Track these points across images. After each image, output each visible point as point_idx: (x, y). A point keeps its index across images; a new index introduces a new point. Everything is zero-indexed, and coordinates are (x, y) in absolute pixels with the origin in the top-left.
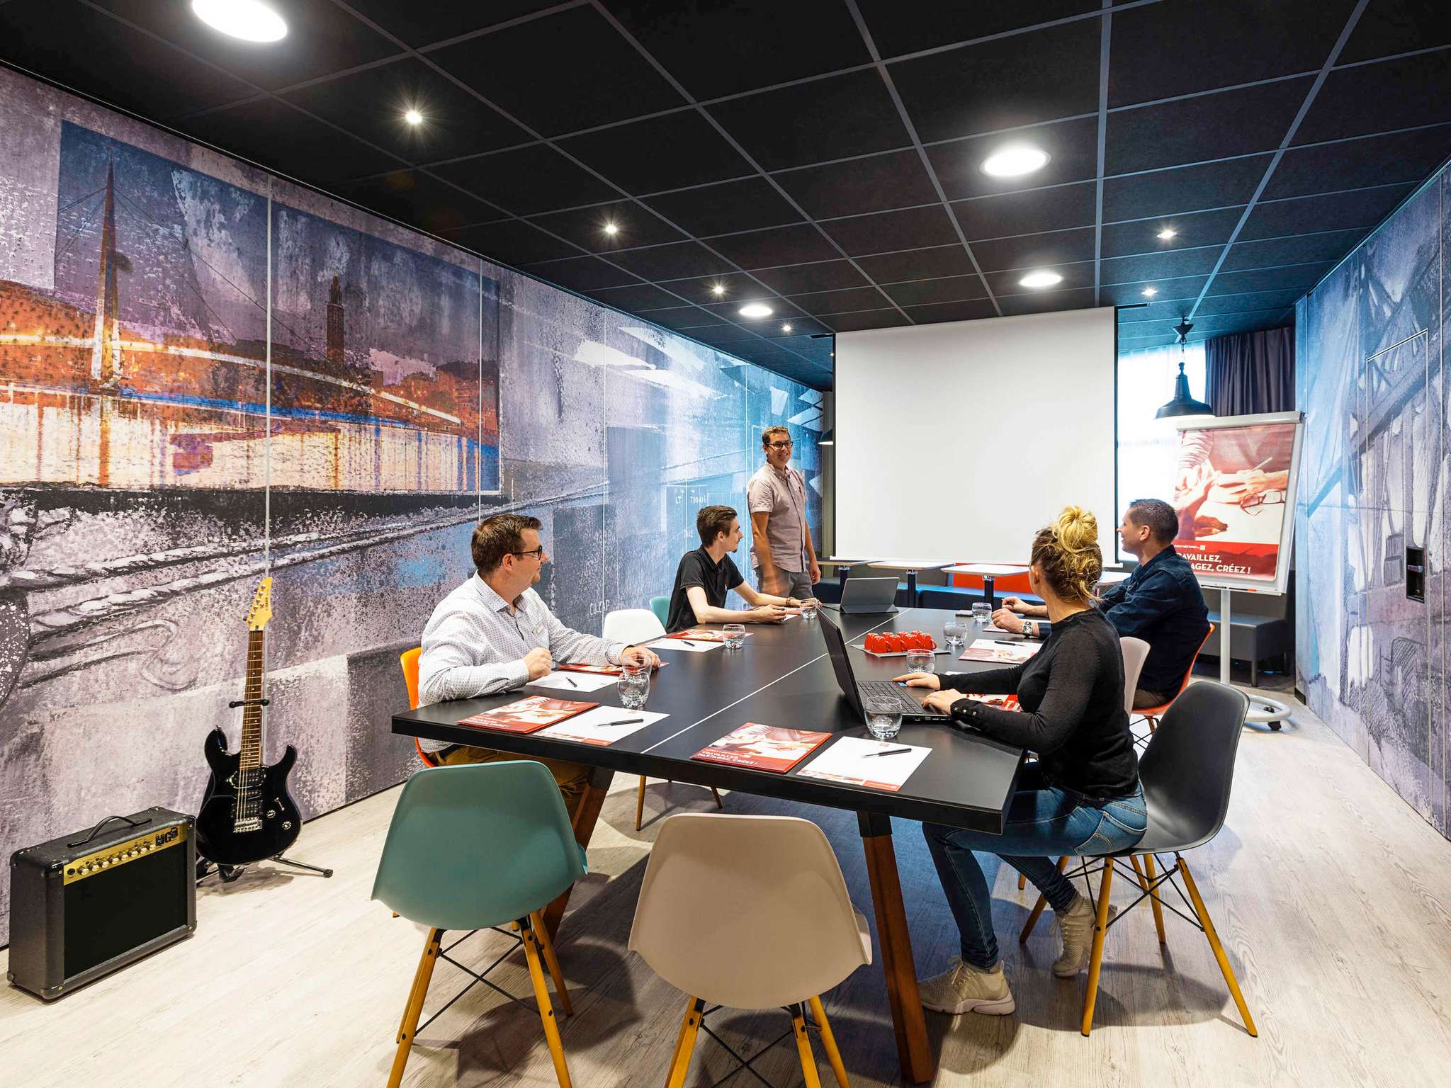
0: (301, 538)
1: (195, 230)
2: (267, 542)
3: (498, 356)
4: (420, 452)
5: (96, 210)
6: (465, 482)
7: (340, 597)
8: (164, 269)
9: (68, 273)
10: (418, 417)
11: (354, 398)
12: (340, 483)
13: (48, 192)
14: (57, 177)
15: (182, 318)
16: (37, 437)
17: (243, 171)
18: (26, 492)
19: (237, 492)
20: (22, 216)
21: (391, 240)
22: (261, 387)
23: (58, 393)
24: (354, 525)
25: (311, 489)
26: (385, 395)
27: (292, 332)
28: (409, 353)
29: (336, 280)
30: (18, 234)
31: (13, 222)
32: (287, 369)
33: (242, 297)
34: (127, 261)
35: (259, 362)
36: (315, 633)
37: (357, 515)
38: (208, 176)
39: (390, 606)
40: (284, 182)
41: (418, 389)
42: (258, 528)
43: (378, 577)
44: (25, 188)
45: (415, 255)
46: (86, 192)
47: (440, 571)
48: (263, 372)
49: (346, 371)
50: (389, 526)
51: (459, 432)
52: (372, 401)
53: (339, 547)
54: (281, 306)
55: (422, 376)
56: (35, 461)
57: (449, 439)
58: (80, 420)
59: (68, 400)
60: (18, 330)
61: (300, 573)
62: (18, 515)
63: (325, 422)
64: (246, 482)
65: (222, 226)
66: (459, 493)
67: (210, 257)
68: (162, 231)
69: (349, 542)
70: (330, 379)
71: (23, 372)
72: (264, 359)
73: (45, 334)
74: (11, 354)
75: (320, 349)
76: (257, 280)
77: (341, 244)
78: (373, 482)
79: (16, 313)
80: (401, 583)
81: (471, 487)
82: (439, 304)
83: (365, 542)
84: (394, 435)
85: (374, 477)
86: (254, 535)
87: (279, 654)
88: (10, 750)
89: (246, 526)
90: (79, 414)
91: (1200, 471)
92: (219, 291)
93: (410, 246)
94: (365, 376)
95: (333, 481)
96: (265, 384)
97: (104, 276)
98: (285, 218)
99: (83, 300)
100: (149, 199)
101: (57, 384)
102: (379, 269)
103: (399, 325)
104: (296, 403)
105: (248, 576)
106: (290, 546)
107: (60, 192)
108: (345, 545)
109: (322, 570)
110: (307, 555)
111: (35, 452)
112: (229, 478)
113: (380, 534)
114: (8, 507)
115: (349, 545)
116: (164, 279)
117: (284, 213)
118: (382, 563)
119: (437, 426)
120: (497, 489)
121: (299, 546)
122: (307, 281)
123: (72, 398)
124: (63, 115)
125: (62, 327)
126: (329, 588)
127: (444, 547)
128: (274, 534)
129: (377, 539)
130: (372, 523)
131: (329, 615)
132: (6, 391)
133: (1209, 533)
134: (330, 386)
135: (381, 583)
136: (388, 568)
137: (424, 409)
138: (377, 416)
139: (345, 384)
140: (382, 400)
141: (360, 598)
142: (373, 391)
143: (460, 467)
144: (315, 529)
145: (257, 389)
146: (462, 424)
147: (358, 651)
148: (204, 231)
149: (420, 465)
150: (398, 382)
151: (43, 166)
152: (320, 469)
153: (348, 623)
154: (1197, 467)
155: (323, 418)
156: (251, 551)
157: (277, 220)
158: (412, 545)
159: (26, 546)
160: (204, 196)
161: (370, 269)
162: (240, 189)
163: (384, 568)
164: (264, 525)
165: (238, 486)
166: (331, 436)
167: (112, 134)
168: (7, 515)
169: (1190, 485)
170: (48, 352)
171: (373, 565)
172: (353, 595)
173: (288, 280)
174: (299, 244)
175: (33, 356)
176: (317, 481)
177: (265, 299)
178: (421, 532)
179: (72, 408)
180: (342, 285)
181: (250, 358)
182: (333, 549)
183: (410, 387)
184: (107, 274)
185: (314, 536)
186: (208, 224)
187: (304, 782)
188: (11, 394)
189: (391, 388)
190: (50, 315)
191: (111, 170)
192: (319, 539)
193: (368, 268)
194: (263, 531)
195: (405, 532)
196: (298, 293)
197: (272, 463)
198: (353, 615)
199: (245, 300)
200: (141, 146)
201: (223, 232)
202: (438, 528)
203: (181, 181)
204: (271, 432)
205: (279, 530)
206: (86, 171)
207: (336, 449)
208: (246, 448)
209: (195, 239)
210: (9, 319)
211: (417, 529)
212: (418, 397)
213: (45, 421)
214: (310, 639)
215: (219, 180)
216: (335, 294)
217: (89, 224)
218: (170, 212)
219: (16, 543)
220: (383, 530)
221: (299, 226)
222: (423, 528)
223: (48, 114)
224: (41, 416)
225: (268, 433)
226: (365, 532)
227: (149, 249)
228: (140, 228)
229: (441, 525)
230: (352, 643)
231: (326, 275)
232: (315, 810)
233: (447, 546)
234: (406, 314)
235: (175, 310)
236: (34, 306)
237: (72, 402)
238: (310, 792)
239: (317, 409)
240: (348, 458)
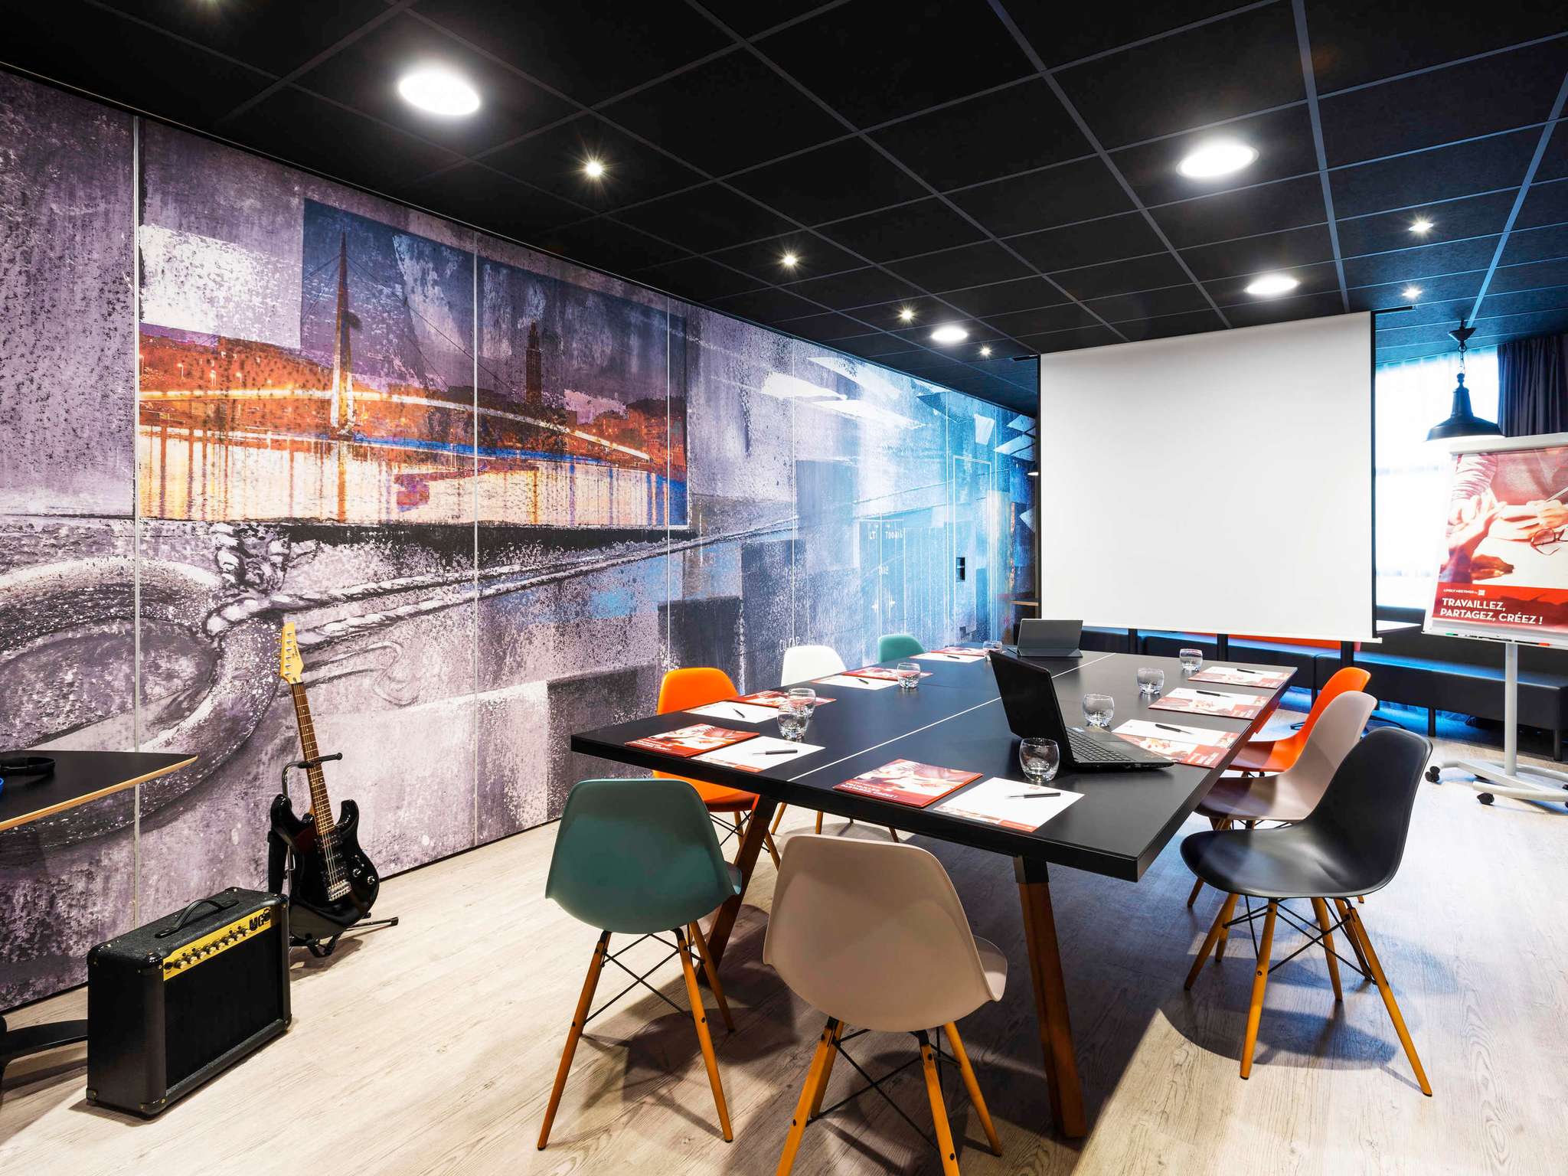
0: (505, 569)
1: (413, 287)
2: (476, 573)
3: (686, 391)
4: (611, 488)
5: (332, 276)
6: (654, 517)
7: (540, 626)
8: (388, 325)
9: (311, 334)
10: (610, 453)
11: (550, 437)
12: (539, 518)
13: (294, 263)
14: (301, 249)
15: (403, 369)
16: (289, 478)
17: (452, 230)
18: (282, 526)
19: (450, 526)
20: (275, 286)
21: (584, 284)
22: (469, 430)
23: (305, 439)
24: (552, 558)
25: (513, 524)
26: (578, 434)
27: (496, 377)
28: (600, 392)
29: (534, 326)
30: (272, 301)
31: (269, 291)
32: (492, 412)
33: (452, 347)
34: (358, 320)
35: (468, 407)
36: (519, 659)
37: (554, 549)
38: (422, 238)
39: (585, 636)
40: (487, 237)
41: (609, 427)
42: (469, 560)
43: (573, 608)
44: (277, 261)
45: (606, 297)
46: (324, 261)
47: (631, 604)
48: (471, 415)
49: (543, 413)
50: (584, 559)
51: (648, 468)
52: (567, 440)
53: (539, 579)
54: (486, 354)
55: (613, 414)
56: (287, 499)
57: (638, 475)
58: (322, 463)
59: (313, 446)
60: (273, 386)
61: (505, 603)
62: (276, 547)
63: (525, 461)
64: (458, 517)
65: (435, 283)
66: (649, 528)
67: (425, 311)
68: (386, 291)
69: (547, 574)
70: (529, 420)
71: (278, 422)
72: (472, 404)
73: (294, 388)
74: (269, 407)
75: (520, 392)
76: (465, 331)
77: (538, 292)
78: (569, 517)
79: (272, 370)
80: (595, 614)
81: (660, 522)
82: (628, 344)
83: (562, 574)
84: (587, 472)
85: (569, 512)
86: (465, 566)
87: (488, 677)
88: (272, 749)
89: (458, 558)
90: (322, 458)
91: (1479, 503)
92: (433, 342)
93: (601, 289)
94: (560, 416)
95: (532, 516)
96: (473, 427)
97: (339, 335)
98: (489, 271)
99: (323, 357)
100: (375, 263)
101: (304, 432)
102: (573, 314)
103: (592, 365)
104: (500, 444)
105: (460, 604)
106: (495, 577)
107: (304, 262)
108: (544, 577)
109: (524, 600)
110: (511, 585)
111: (287, 492)
112: (443, 514)
113: (576, 567)
114: (267, 540)
115: (547, 577)
116: (388, 334)
117: (488, 267)
118: (578, 594)
119: (627, 463)
120: (685, 523)
121: (504, 577)
122: (508, 328)
123: (316, 443)
124: (305, 193)
125: (307, 381)
126: (530, 617)
127: (634, 581)
128: (481, 566)
129: (573, 571)
130: (568, 557)
131: (531, 643)
132: (265, 439)
133: (1490, 575)
134: (529, 426)
135: (577, 614)
136: (583, 599)
137: (615, 446)
138: (572, 454)
139: (543, 424)
140: (576, 439)
141: (558, 628)
142: (568, 430)
143: (650, 503)
144: (517, 561)
145: (466, 432)
146: (651, 460)
147: (556, 677)
148: (420, 289)
149: (611, 501)
150: (591, 421)
151: (291, 240)
152: (521, 505)
153: (547, 650)
154: (1475, 498)
155: (523, 457)
156: (462, 581)
157: (482, 274)
158: (604, 578)
159: (282, 573)
160: (419, 256)
161: (564, 314)
162: (450, 248)
163: (579, 600)
164: (473, 558)
165: (451, 521)
166: (531, 473)
167: (344, 207)
168: (267, 547)
169: (1466, 518)
170: (296, 404)
171: (569, 597)
172: (552, 625)
173: (491, 329)
174: (501, 295)
175: (286, 408)
176: (519, 517)
177: (472, 347)
178: (613, 565)
179: (316, 452)
180: (540, 330)
181: (460, 403)
182: (534, 580)
183: (602, 425)
184: (342, 332)
185: (517, 568)
186: (424, 282)
187: (511, 797)
188: (269, 442)
189: (585, 427)
190: (298, 371)
191: (344, 239)
192: (521, 571)
193: (563, 313)
194: (473, 563)
195: (598, 566)
196: (500, 341)
197: (480, 499)
198: (552, 643)
199: (455, 350)
200: (368, 216)
201: (436, 288)
202: (629, 562)
203: (400, 244)
204: (479, 471)
205: (486, 562)
206: (324, 242)
207: (535, 486)
208: (457, 486)
209: (412, 296)
210: (266, 374)
211: (609, 562)
212: (609, 435)
213: (295, 464)
214: (514, 664)
215: (432, 241)
216: (533, 341)
217: (327, 289)
218: (391, 273)
219: (275, 571)
220: (579, 563)
221: (501, 278)
222: (615, 561)
223: (294, 194)
224: (292, 460)
225: (476, 471)
226: (562, 565)
227: (375, 308)
228: (368, 290)
229: (632, 558)
230: (551, 669)
231: (525, 322)
232: (520, 824)
233: (638, 580)
234: (597, 355)
235: (397, 362)
236: (285, 364)
237: (316, 447)
238: (516, 806)
239: (518, 448)
240: (546, 495)
